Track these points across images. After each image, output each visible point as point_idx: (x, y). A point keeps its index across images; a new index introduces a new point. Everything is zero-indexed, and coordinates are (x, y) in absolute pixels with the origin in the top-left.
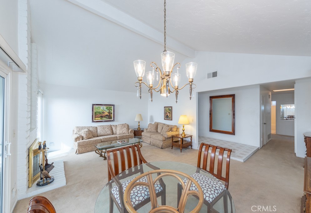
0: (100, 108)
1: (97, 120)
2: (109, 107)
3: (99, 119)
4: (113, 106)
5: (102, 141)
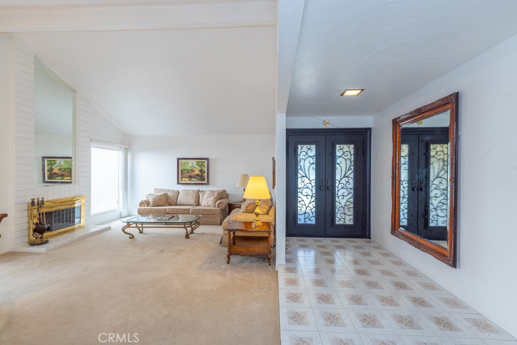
0: (188, 163)
1: (184, 181)
3: (187, 180)
4: (206, 161)
5: (167, 212)
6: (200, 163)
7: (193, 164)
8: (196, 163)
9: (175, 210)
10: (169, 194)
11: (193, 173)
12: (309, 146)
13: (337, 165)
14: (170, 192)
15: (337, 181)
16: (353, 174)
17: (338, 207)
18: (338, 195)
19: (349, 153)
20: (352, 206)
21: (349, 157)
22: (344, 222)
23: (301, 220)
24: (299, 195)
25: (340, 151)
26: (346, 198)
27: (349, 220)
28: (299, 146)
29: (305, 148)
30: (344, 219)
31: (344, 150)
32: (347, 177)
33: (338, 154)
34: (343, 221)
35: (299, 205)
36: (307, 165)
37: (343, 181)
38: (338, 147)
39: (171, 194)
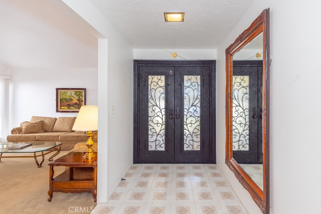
0: (66, 93)
1: (63, 109)
2: (79, 92)
3: (66, 109)
4: (83, 91)
5: (37, 139)
6: (78, 93)
7: (71, 93)
8: (74, 93)
9: (45, 137)
10: (46, 121)
11: (71, 102)
12: (159, 77)
13: (185, 95)
14: (47, 119)
15: (185, 110)
16: (200, 103)
17: (186, 135)
18: (186, 123)
19: (196, 84)
20: (199, 133)
21: (196, 87)
22: (193, 148)
23: (152, 147)
24: (150, 123)
25: (188, 81)
26: (194, 126)
27: (197, 146)
28: (150, 77)
29: (156, 78)
30: (193, 146)
31: (192, 81)
32: (195, 106)
33: (186, 84)
34: (191, 148)
35: (150, 133)
36: (158, 94)
37: (191, 110)
38: (186, 77)
39: (48, 122)
